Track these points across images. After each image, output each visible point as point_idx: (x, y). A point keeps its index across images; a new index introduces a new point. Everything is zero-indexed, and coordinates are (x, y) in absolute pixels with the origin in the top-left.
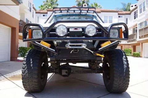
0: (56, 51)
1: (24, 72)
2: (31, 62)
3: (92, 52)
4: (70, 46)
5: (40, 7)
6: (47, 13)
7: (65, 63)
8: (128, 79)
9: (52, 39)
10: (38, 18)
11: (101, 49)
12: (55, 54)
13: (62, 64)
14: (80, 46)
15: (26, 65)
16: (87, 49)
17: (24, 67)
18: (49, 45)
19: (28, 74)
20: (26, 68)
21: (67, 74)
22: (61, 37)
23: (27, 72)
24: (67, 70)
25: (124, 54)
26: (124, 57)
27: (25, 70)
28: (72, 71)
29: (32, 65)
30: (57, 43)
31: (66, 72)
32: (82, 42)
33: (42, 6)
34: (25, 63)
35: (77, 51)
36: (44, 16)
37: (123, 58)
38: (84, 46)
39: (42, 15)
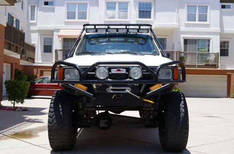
0: (94, 95)
1: (51, 121)
2: (61, 109)
3: (138, 97)
4: (112, 90)
7: (104, 111)
8: (186, 131)
9: (90, 82)
11: (150, 94)
12: (93, 100)
13: (100, 112)
14: (124, 90)
15: (54, 113)
17: (52, 116)
18: (85, 88)
19: (56, 124)
20: (54, 116)
21: (106, 126)
22: (101, 80)
23: (55, 121)
24: (106, 121)
25: (182, 99)
26: (182, 102)
27: (53, 120)
28: (113, 122)
29: (61, 113)
30: (96, 86)
31: (106, 124)
32: (126, 86)
34: (52, 111)
35: (120, 96)
36: (46, 3)
37: (181, 104)
38: (128, 90)
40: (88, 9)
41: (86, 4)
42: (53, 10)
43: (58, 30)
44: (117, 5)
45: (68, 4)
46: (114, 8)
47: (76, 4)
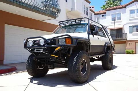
5: (102, 7)
6: (105, 13)
10: (98, 19)
16: (43, 52)
31: (50, 66)
33: (104, 6)
36: (103, 16)
39: (101, 15)
40: (121, 15)
41: (121, 13)
42: (106, 18)
43: (108, 26)
44: (136, 11)
45: (112, 15)
46: (134, 13)
47: (115, 14)
